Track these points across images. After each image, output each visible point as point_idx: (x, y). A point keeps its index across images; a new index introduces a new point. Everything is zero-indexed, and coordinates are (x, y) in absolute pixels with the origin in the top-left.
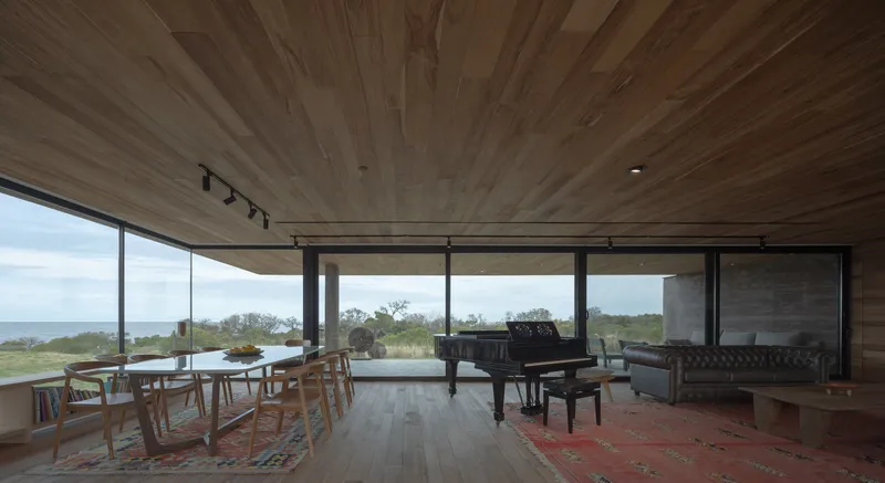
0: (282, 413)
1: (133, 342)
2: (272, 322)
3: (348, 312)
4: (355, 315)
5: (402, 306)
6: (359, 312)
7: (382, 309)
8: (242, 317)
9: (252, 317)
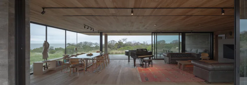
0: (97, 65)
1: (54, 49)
2: (91, 44)
3: (111, 41)
4: (113, 42)
5: (125, 40)
7: (120, 40)
8: (83, 43)
9: (86, 43)
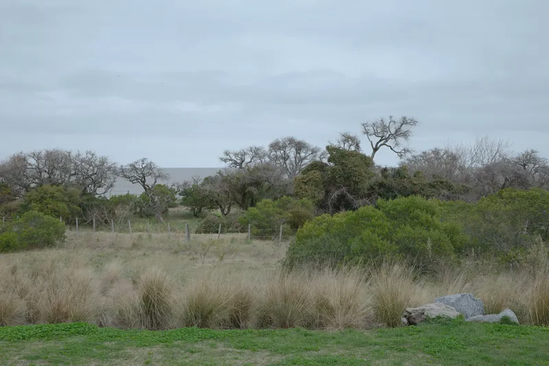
4: (292, 153)
5: (398, 133)
6: (299, 146)
7: (347, 138)
8: (32, 161)
